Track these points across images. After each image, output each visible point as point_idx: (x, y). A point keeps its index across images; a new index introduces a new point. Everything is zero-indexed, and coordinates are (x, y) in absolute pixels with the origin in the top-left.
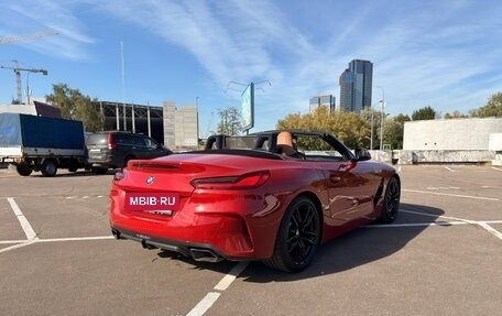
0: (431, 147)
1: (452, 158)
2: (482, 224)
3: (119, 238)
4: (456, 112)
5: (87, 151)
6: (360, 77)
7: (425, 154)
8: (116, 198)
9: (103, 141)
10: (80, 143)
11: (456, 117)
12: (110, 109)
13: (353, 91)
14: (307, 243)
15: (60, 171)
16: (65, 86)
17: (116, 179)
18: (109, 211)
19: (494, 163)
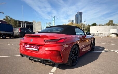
0: (96, 32)
1: (101, 35)
2: (115, 51)
3: (22, 57)
4: (101, 24)
5: (13, 32)
6: (79, 16)
7: (96, 34)
8: (21, 46)
9: (18, 30)
10: (12, 30)
11: (101, 25)
12: (20, 22)
13: (78, 19)
14: (76, 58)
15: (7, 37)
16: (9, 17)
17: (21, 40)
18: (19, 48)
19: (111, 36)
